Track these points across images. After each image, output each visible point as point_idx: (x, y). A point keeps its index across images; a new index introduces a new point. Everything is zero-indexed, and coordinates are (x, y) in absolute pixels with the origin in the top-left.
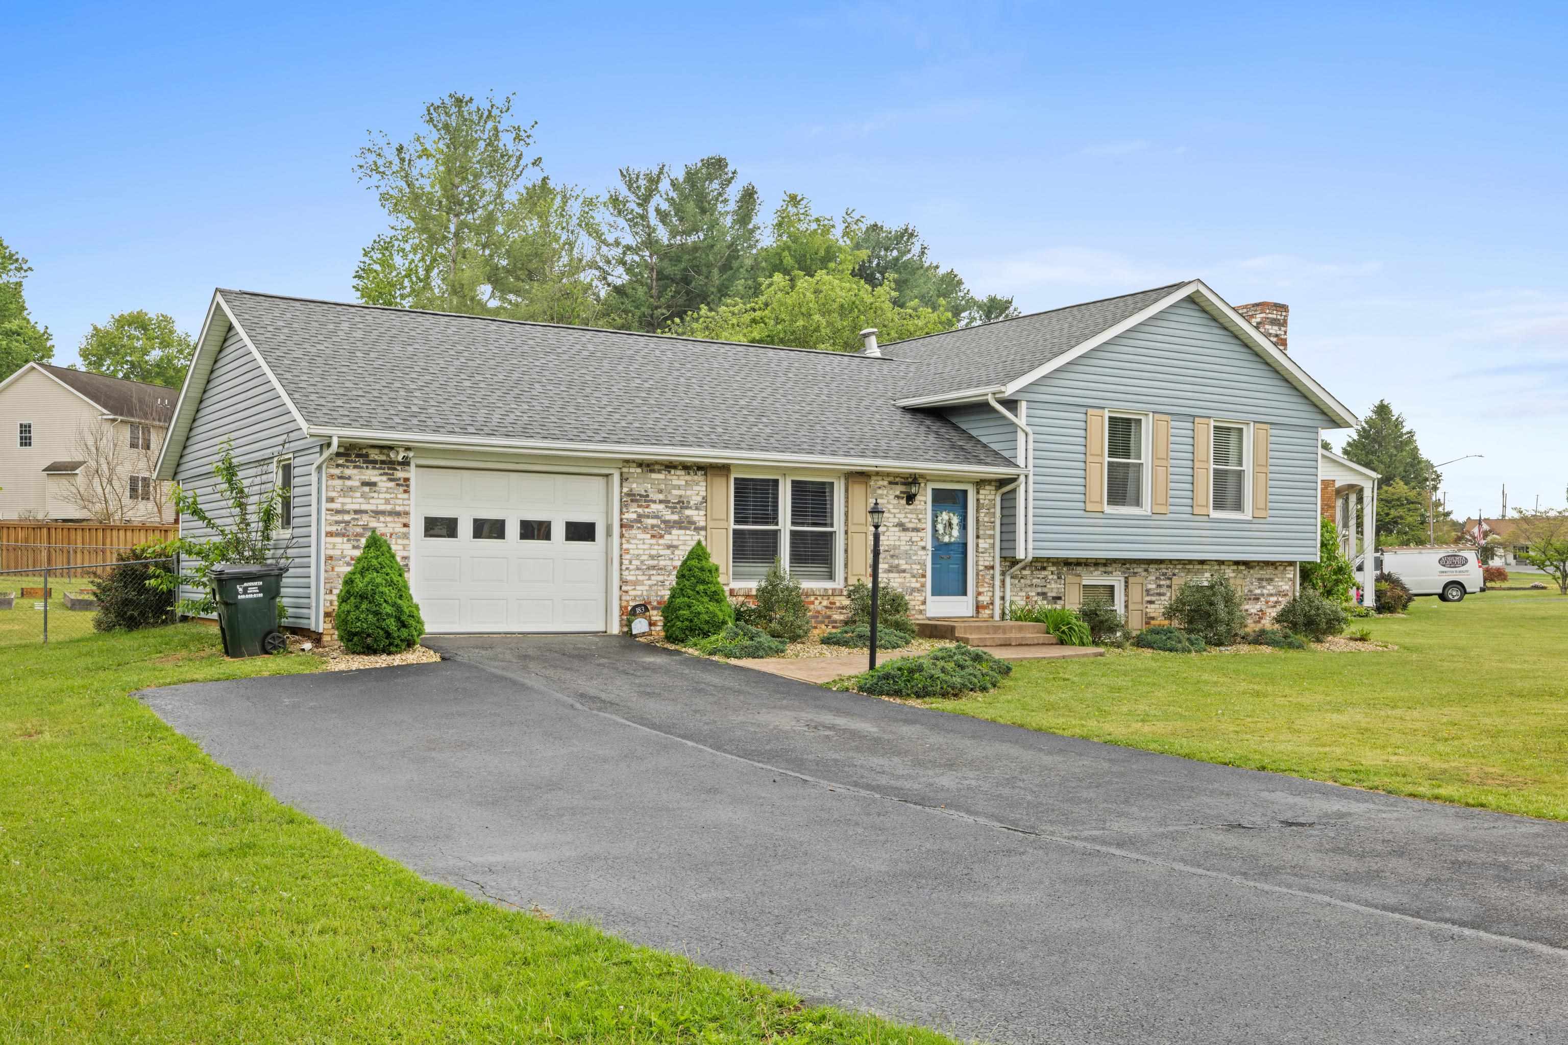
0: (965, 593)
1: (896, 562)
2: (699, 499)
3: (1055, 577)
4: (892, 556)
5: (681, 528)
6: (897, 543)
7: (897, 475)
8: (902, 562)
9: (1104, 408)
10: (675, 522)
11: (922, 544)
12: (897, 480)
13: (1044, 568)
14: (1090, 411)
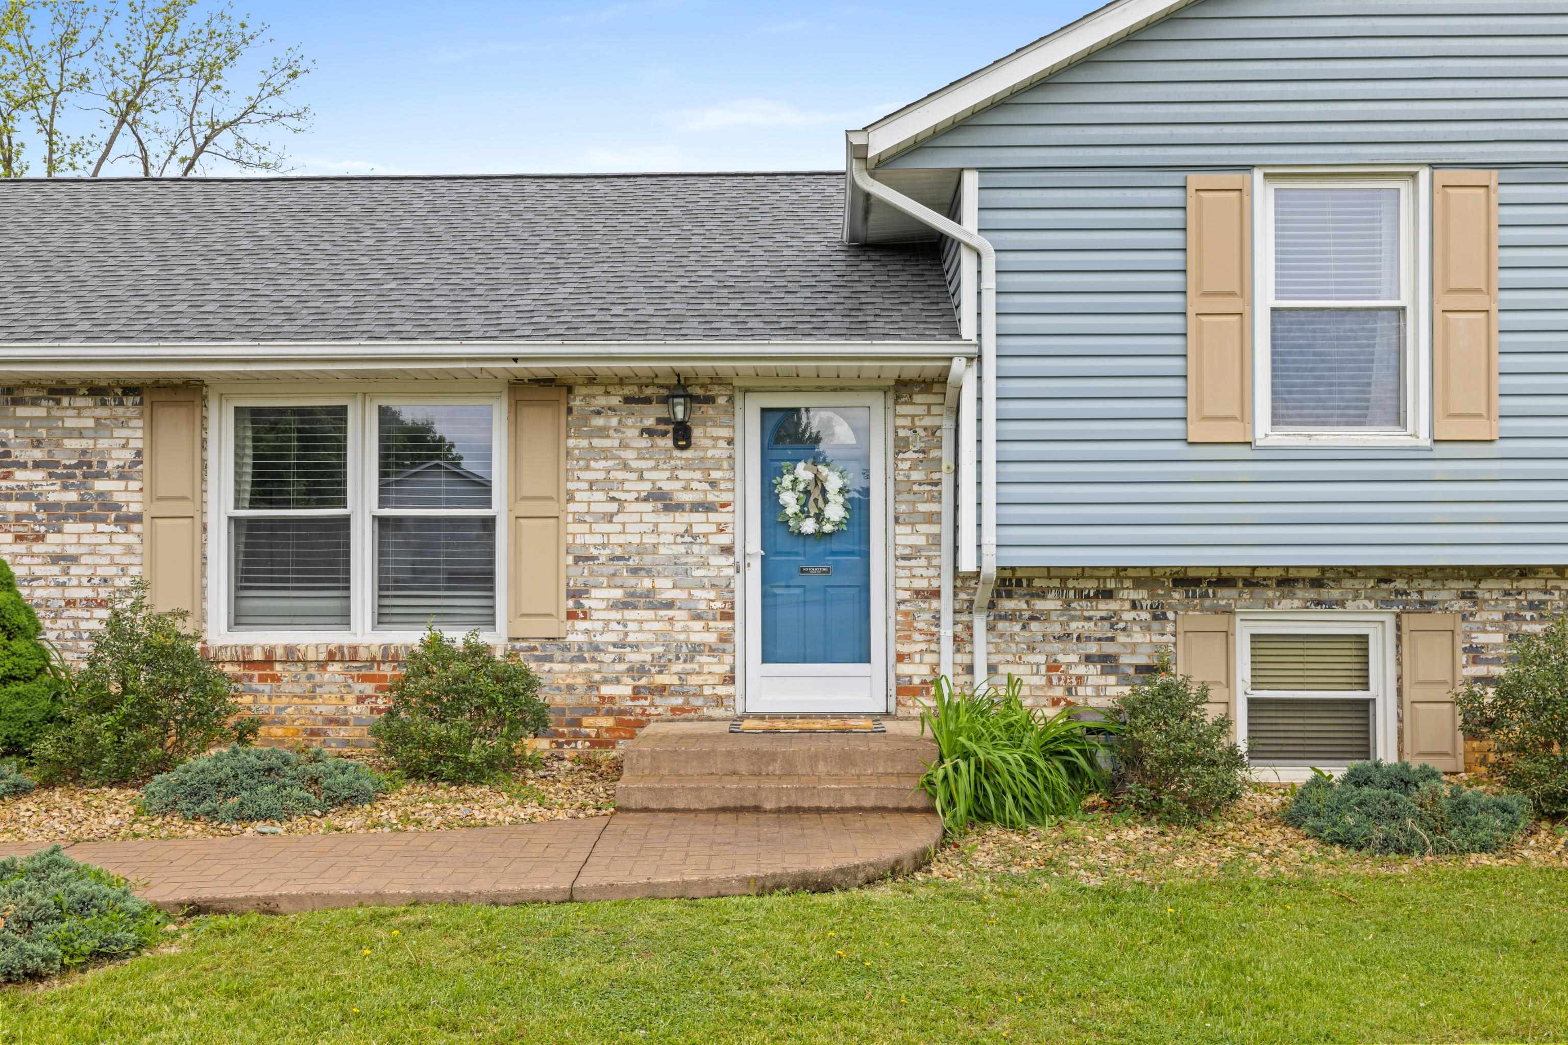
0: (865, 658)
1: (647, 583)
2: (129, 455)
3: (1145, 615)
4: (635, 571)
5: (84, 519)
6: (649, 539)
7: (653, 379)
8: (660, 583)
9: (1249, 168)
10: (70, 506)
11: (724, 540)
12: (648, 391)
13: (1108, 595)
14: (1195, 180)
